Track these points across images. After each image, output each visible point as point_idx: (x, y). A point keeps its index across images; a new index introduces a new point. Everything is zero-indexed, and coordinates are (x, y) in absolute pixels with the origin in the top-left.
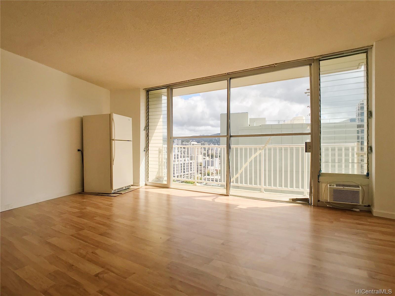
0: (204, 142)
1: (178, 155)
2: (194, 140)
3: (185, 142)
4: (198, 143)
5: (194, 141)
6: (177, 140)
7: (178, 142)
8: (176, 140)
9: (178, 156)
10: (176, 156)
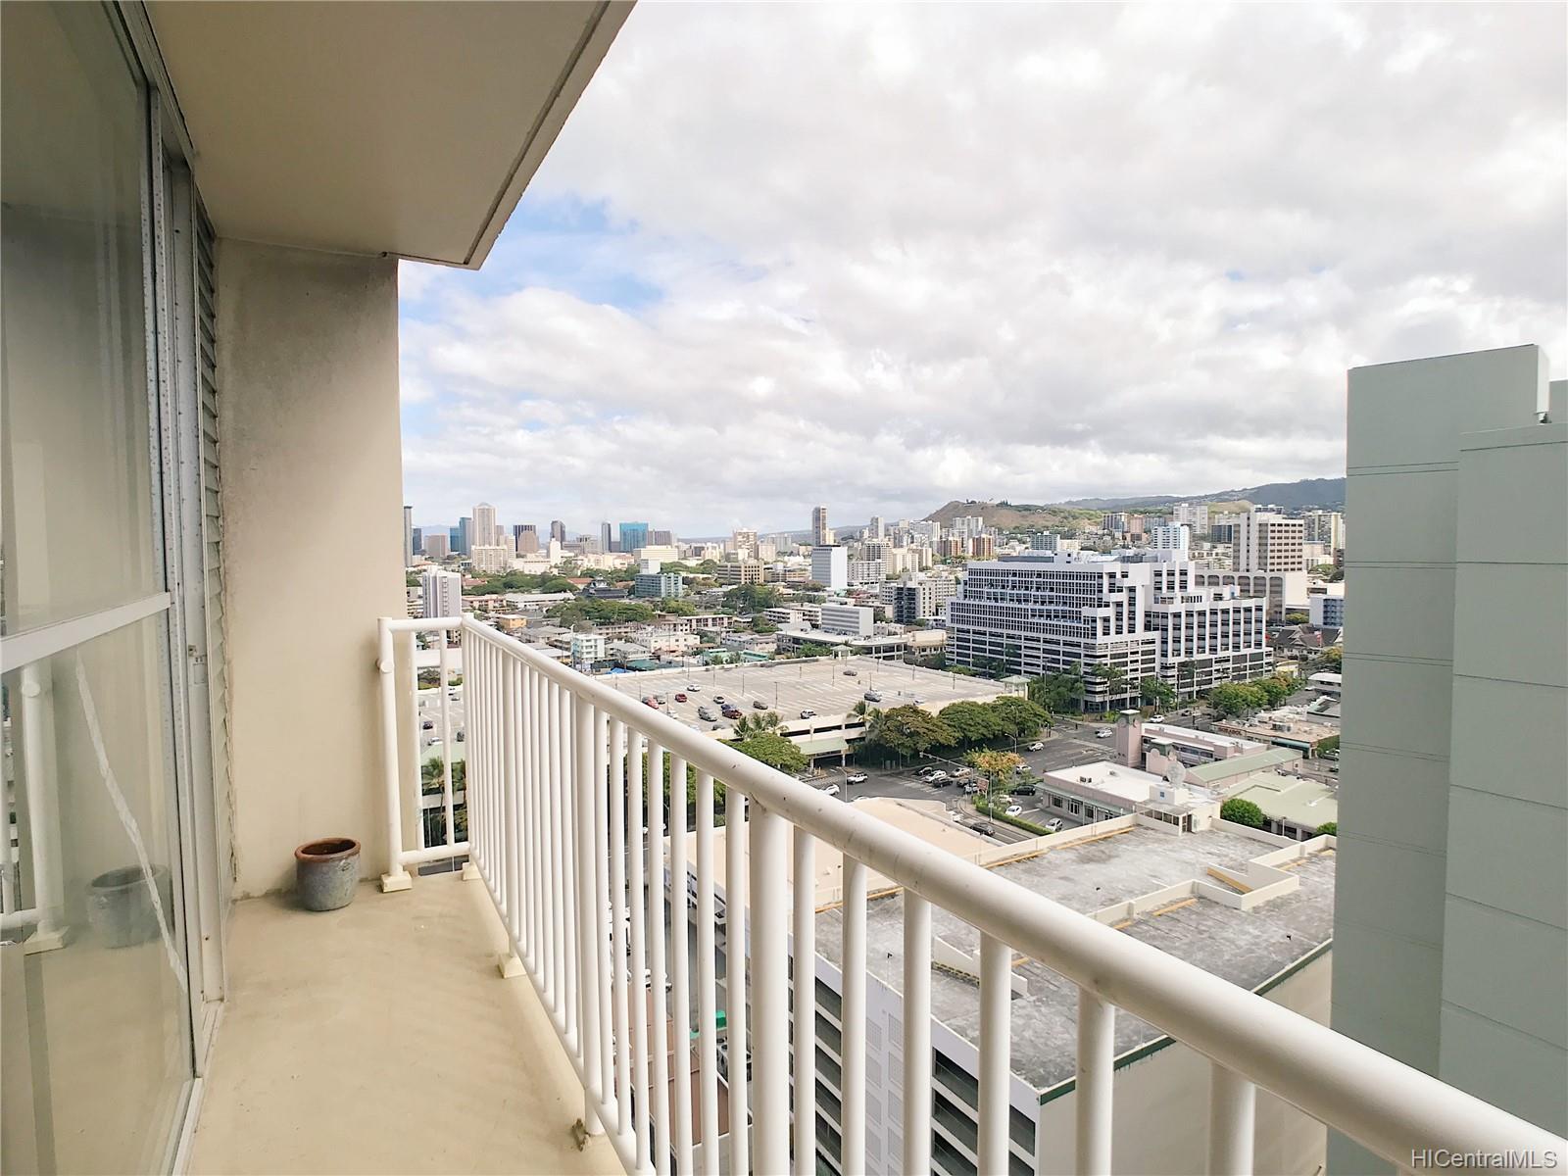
0: (1320, 512)
1: (1184, 573)
2: (1270, 506)
3: (1226, 512)
4: (1290, 516)
5: (1272, 510)
6: (1187, 505)
7: (1195, 514)
8: (1183, 505)
9: (1183, 578)
10: (1177, 579)
